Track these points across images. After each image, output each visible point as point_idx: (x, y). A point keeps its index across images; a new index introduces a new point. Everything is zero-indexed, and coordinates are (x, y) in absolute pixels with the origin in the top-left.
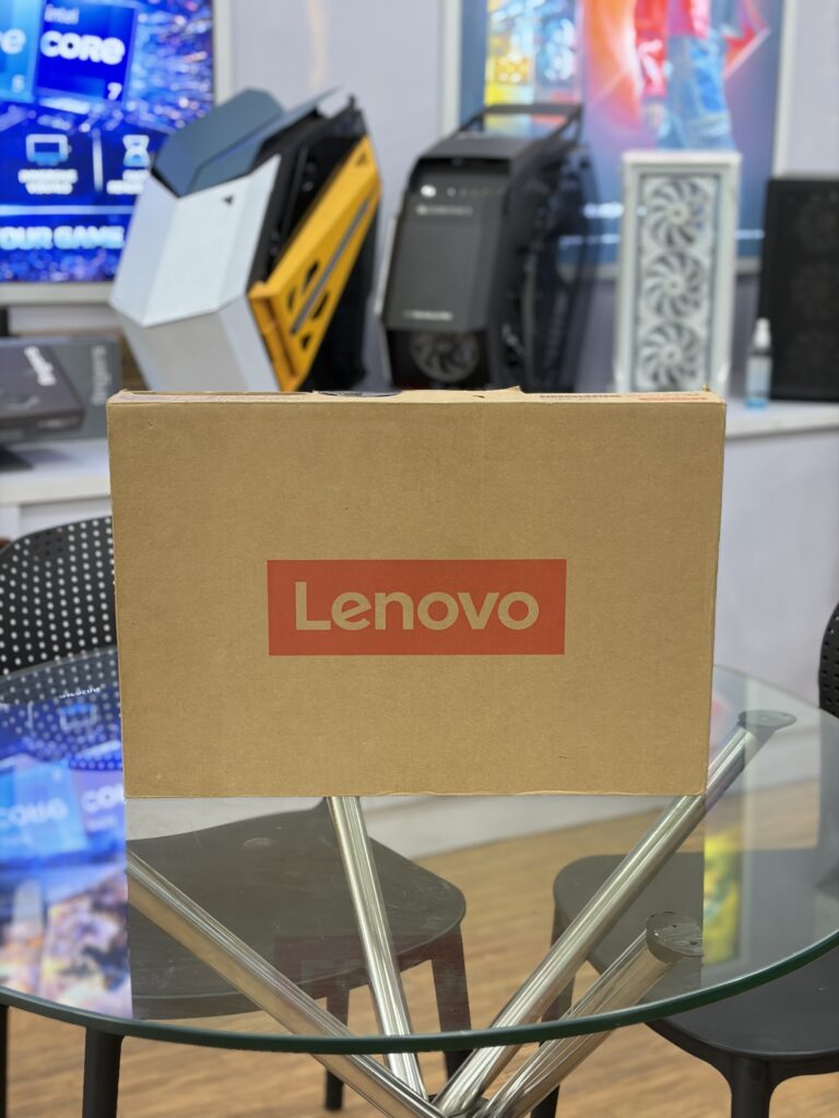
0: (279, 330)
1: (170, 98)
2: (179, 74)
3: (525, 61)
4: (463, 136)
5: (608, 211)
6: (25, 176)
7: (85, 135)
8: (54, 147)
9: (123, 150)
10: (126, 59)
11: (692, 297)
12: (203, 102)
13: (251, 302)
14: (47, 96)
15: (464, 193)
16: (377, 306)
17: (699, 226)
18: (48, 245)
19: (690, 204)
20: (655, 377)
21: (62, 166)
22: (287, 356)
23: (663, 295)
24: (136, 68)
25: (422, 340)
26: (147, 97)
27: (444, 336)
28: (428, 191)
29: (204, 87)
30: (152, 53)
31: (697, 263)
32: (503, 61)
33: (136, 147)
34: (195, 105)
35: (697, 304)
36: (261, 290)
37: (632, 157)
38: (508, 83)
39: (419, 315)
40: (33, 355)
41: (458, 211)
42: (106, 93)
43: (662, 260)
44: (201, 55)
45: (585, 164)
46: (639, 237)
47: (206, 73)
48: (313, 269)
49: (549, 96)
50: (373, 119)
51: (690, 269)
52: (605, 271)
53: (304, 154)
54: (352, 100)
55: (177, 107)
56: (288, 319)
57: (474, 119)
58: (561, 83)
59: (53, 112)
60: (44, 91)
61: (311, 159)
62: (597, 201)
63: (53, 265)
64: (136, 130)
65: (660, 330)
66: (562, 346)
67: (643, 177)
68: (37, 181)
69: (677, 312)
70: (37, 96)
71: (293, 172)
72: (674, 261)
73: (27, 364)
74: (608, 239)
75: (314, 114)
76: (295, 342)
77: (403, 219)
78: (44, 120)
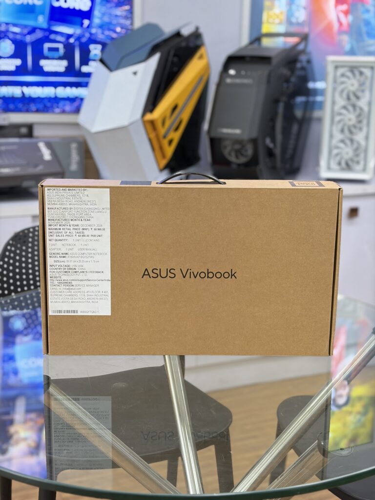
0: (157, 137)
1: (112, 27)
2: (116, 16)
3: (281, 13)
4: (251, 47)
5: (319, 85)
6: (43, 63)
7: (71, 44)
8: (57, 49)
9: (89, 51)
10: (92, 9)
11: (358, 125)
12: (127, 30)
13: (144, 123)
14: (55, 25)
15: (249, 73)
16: (206, 126)
17: (363, 91)
18: (53, 96)
19: (359, 81)
20: (339, 164)
21: (60, 58)
22: (161, 148)
23: (344, 125)
24: (97, 13)
25: (227, 143)
26: (101, 27)
27: (237, 141)
28: (232, 72)
29: (128, 22)
30: (104, 5)
31: (361, 109)
32: (271, 13)
33: (95, 50)
34: (124, 31)
35: (361, 129)
36: (149, 117)
37: (331, 58)
38: (273, 23)
39: (226, 131)
40: (42, 146)
41: (246, 81)
42: (82, 24)
43: (345, 107)
44: (127, 7)
45: (309, 62)
46: (333, 96)
47: (129, 16)
48: (175, 108)
49: (293, 29)
50: (207, 38)
51: (358, 111)
52: (316, 114)
53: (172, 53)
54: (197, 29)
55: (115, 31)
56: (162, 131)
57: (256, 39)
58: (298, 24)
59: (57, 33)
60: (53, 22)
61: (175, 55)
62: (314, 80)
63: (55, 105)
64: (96, 42)
65: (342, 141)
66: (295, 149)
67: (336, 67)
68: (48, 65)
69: (351, 132)
70: (50, 25)
71: (167, 61)
72: (351, 108)
73: (38, 150)
74: (319, 98)
75: (178, 34)
76: (165, 142)
77: (219, 85)
78: (52, 37)
